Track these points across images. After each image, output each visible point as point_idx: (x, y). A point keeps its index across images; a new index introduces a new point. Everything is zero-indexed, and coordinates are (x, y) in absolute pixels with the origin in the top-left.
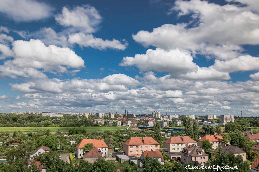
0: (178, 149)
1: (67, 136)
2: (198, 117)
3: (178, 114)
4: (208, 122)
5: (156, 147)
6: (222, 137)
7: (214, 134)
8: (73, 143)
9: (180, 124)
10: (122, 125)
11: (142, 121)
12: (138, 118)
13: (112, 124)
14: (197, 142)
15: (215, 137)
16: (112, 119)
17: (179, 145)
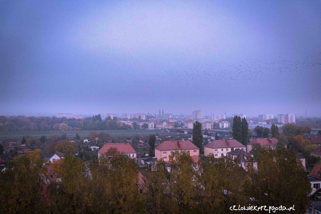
0: (222, 154)
1: (87, 141)
2: (251, 118)
4: (263, 123)
5: (195, 152)
6: (277, 140)
7: (268, 137)
8: (95, 149)
9: (228, 126)
10: (155, 127)
11: (180, 123)
12: (176, 119)
13: (142, 126)
14: (246, 146)
15: (268, 140)
16: (142, 121)
17: (223, 150)
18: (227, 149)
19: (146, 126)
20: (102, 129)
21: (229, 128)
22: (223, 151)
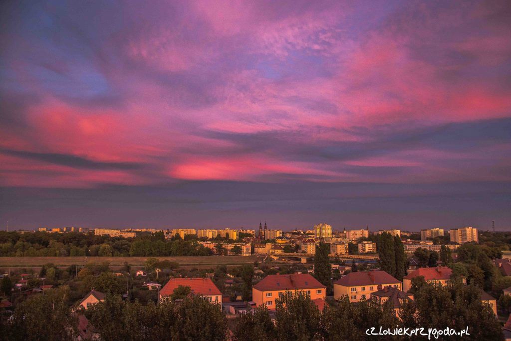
0: (364, 296)
1: (142, 273)
2: (408, 235)
3: (367, 229)
4: (427, 244)
5: (319, 293)
6: (450, 270)
7: (436, 266)
8: (154, 287)
9: (372, 248)
10: (253, 252)
11: (294, 245)
12: (287, 238)
13: (232, 250)
14: (402, 281)
15: (437, 270)
16: (231, 241)
17: (364, 288)
18: (370, 287)
19: (238, 250)
20: (166, 255)
21: (373, 252)
22: (364, 290)
